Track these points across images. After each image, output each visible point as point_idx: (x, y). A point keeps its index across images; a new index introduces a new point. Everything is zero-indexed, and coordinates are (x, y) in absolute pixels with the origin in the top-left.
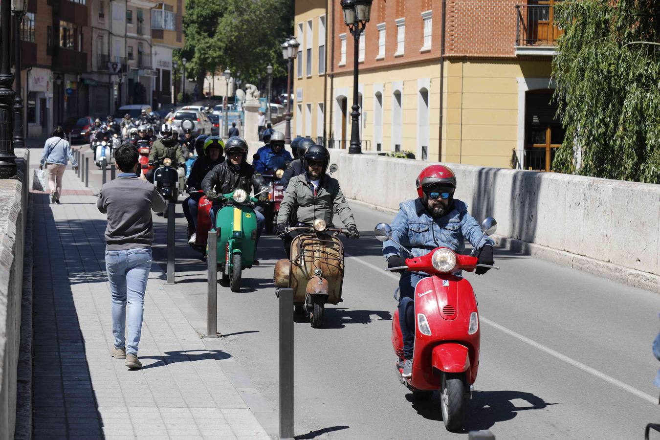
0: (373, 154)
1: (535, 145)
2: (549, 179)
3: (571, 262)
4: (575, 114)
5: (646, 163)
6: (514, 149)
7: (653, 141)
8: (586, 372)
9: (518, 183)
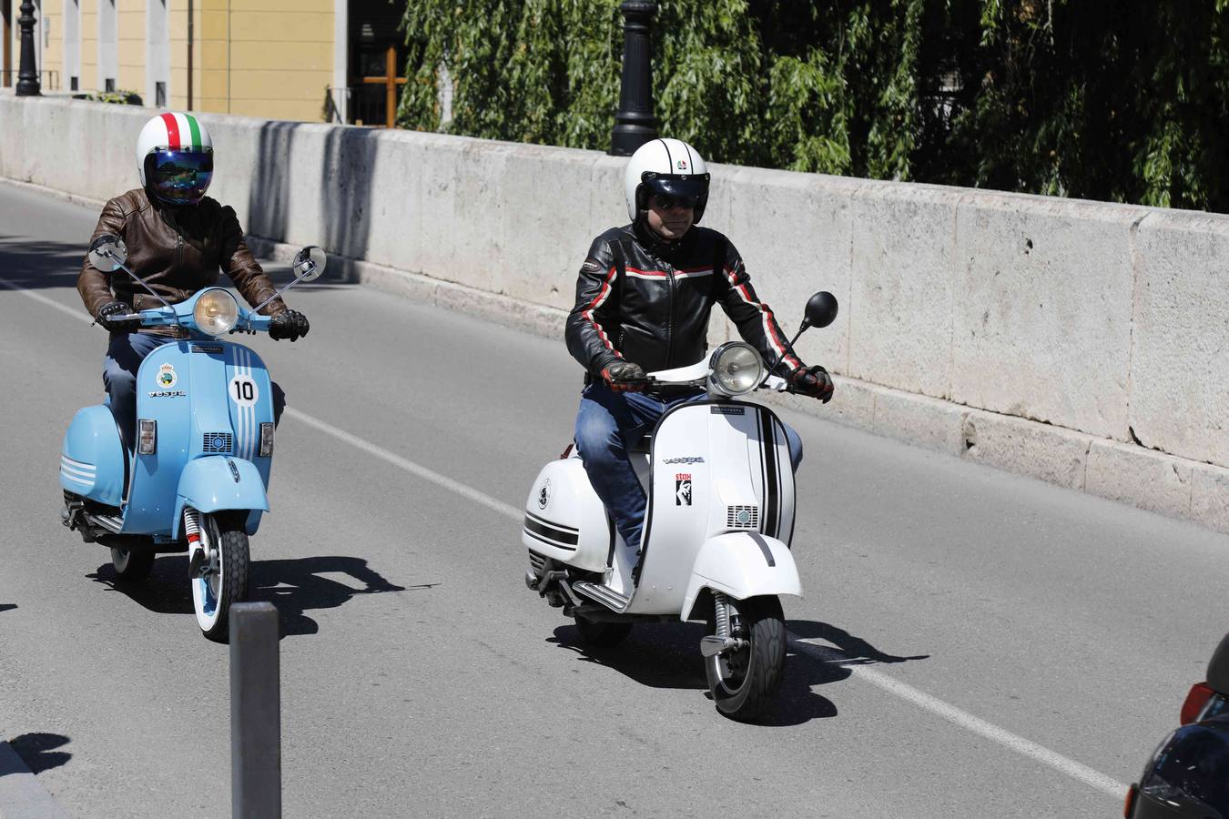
0: (63, 96)
1: (368, 79)
2: (392, 142)
3: (433, 295)
4: (439, 22)
5: (568, 112)
6: (328, 86)
7: (581, 71)
8: (459, 495)
9: (336, 149)
